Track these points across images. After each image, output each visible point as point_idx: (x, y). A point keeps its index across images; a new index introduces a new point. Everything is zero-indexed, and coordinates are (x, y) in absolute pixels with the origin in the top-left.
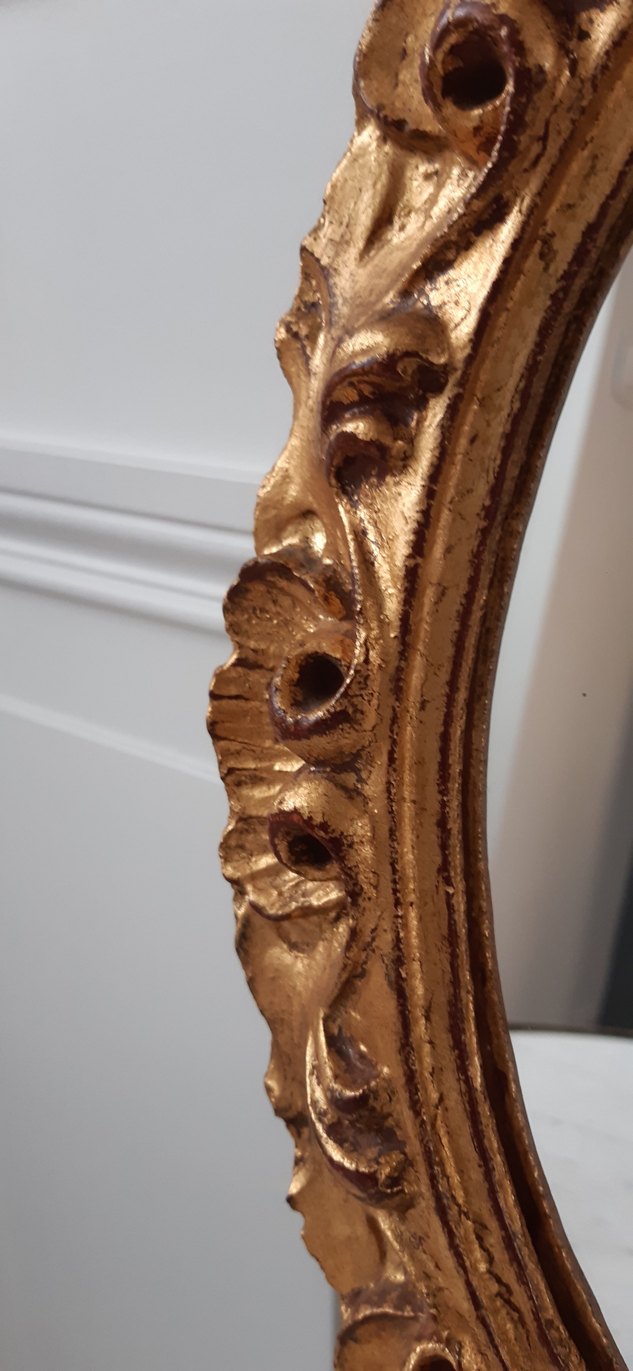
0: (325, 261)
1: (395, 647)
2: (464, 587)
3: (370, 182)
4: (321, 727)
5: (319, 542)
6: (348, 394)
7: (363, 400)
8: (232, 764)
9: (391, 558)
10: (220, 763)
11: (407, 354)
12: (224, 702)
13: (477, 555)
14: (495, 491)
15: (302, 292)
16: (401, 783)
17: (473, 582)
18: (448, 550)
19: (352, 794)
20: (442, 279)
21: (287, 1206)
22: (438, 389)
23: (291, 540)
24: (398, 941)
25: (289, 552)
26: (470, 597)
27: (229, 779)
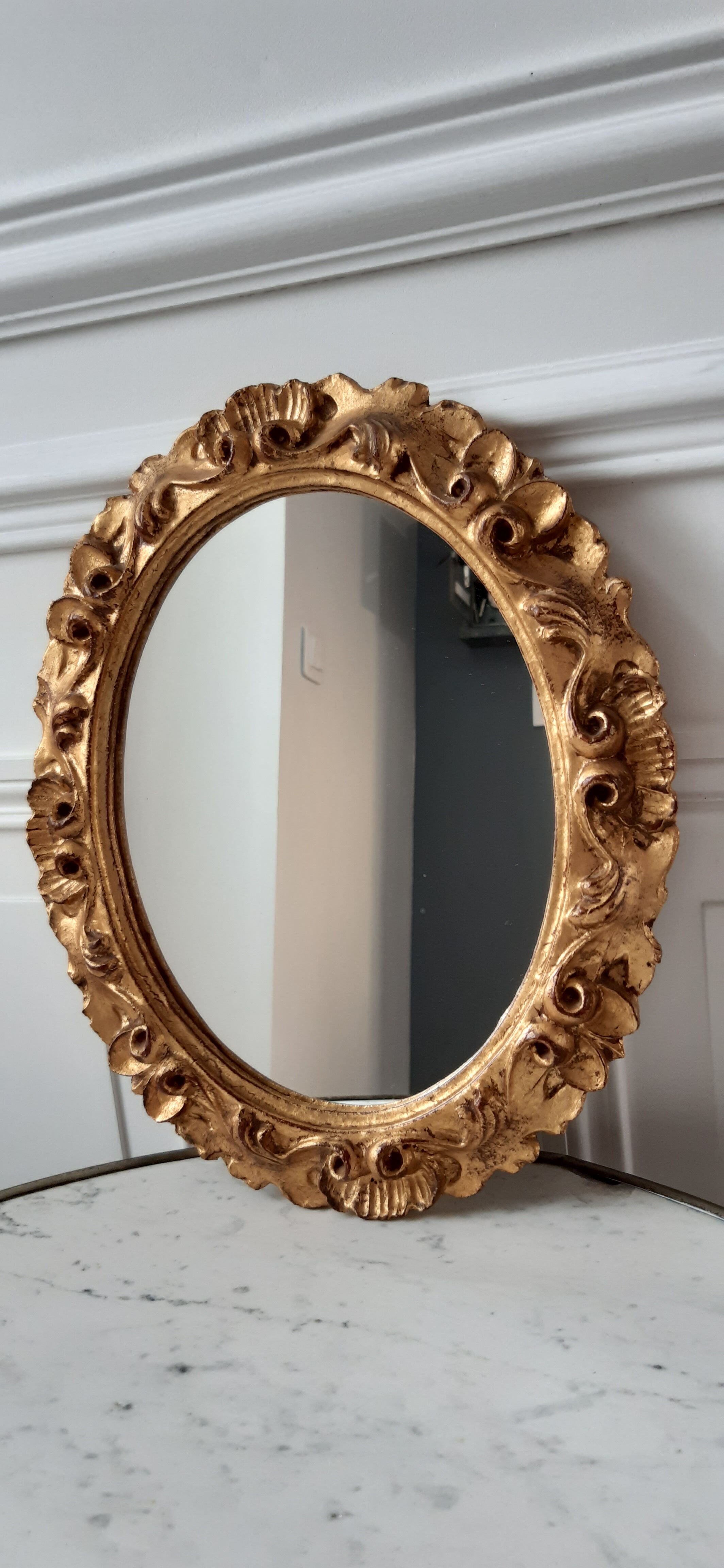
0: (46, 680)
1: (87, 794)
2: (106, 772)
3: (57, 655)
4: (67, 823)
5: (58, 769)
6: (59, 721)
7: (65, 722)
8: (38, 853)
9: (81, 768)
10: (34, 854)
11: (75, 708)
12: (32, 832)
13: (108, 762)
14: (109, 743)
15: (40, 690)
16: (96, 837)
17: (108, 770)
18: (99, 763)
19: (81, 845)
20: (83, 685)
21: (83, 1015)
22: (87, 716)
23: (48, 771)
24: (103, 889)
25: (49, 774)
26: (108, 775)
27: (38, 859)
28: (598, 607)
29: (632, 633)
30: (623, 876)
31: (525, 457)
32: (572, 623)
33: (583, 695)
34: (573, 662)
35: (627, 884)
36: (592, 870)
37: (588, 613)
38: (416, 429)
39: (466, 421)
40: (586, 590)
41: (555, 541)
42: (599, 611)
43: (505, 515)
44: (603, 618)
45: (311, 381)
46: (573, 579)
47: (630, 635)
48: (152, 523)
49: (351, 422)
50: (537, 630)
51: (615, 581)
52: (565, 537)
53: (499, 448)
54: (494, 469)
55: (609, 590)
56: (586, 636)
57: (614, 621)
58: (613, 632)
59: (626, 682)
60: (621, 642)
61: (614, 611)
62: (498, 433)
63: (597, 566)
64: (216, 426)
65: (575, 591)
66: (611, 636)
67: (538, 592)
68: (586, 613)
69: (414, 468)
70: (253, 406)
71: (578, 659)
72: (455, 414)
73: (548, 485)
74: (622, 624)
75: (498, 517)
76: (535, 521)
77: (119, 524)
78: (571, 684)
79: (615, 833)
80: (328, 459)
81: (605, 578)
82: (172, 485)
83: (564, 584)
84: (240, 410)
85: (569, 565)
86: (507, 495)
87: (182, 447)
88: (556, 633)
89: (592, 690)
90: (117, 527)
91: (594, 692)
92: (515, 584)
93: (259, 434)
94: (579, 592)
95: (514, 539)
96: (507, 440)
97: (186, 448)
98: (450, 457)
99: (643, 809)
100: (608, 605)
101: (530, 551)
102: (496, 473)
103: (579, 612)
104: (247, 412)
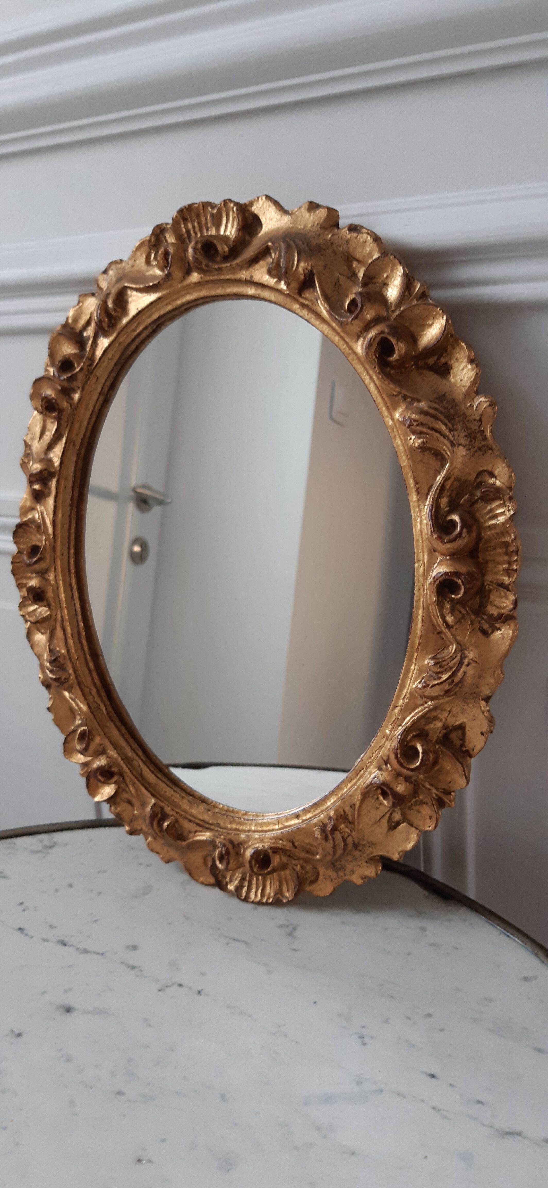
0: (30, 443)
1: (52, 540)
2: (68, 523)
3: (39, 423)
4: (36, 562)
5: (37, 516)
6: (32, 479)
7: (37, 480)
8: (19, 582)
9: (49, 519)
10: (16, 582)
11: (45, 470)
12: (16, 565)
13: (70, 516)
14: (72, 499)
15: (25, 451)
16: (59, 575)
17: (70, 522)
18: (63, 515)
19: (46, 580)
20: (53, 451)
21: (47, 711)
22: (54, 477)
23: (30, 516)
24: (62, 617)
25: (29, 520)
26: (70, 526)
27: (19, 586)
28: (466, 421)
29: (494, 447)
30: (465, 658)
31: (414, 280)
32: (438, 435)
33: (445, 498)
34: (438, 469)
35: (468, 665)
36: (439, 650)
37: (455, 427)
38: (324, 250)
39: (367, 244)
40: (456, 405)
41: (435, 358)
42: (466, 425)
43: (389, 334)
44: (469, 431)
45: (242, 201)
46: (447, 394)
47: (491, 449)
48: (106, 320)
49: (270, 240)
50: (409, 438)
51: (482, 399)
52: (444, 355)
53: (392, 271)
54: (387, 290)
55: (477, 407)
56: (450, 448)
57: (478, 435)
58: (477, 444)
59: (483, 491)
60: (483, 454)
61: (480, 426)
62: (392, 257)
63: (468, 384)
64: (165, 237)
65: (446, 405)
66: (474, 447)
67: (413, 404)
68: (453, 426)
69: (317, 285)
70: (194, 221)
71: (443, 467)
72: (358, 237)
73: (431, 307)
74: (485, 438)
75: (381, 335)
76: (419, 340)
77: (88, 317)
78: (434, 488)
79: (463, 621)
80: (248, 272)
81: (475, 395)
82: (125, 288)
83: (437, 398)
84: (184, 224)
85: (444, 381)
86: (395, 315)
87: (138, 253)
88: (423, 443)
89: (454, 495)
90: (87, 320)
91: (455, 497)
92: (394, 395)
93: (192, 247)
94: (450, 407)
95: (395, 357)
96: (399, 264)
97: (141, 255)
98: (352, 276)
99: (489, 602)
100: (475, 420)
101: (412, 366)
102: (388, 293)
103: (446, 425)
104: (190, 226)
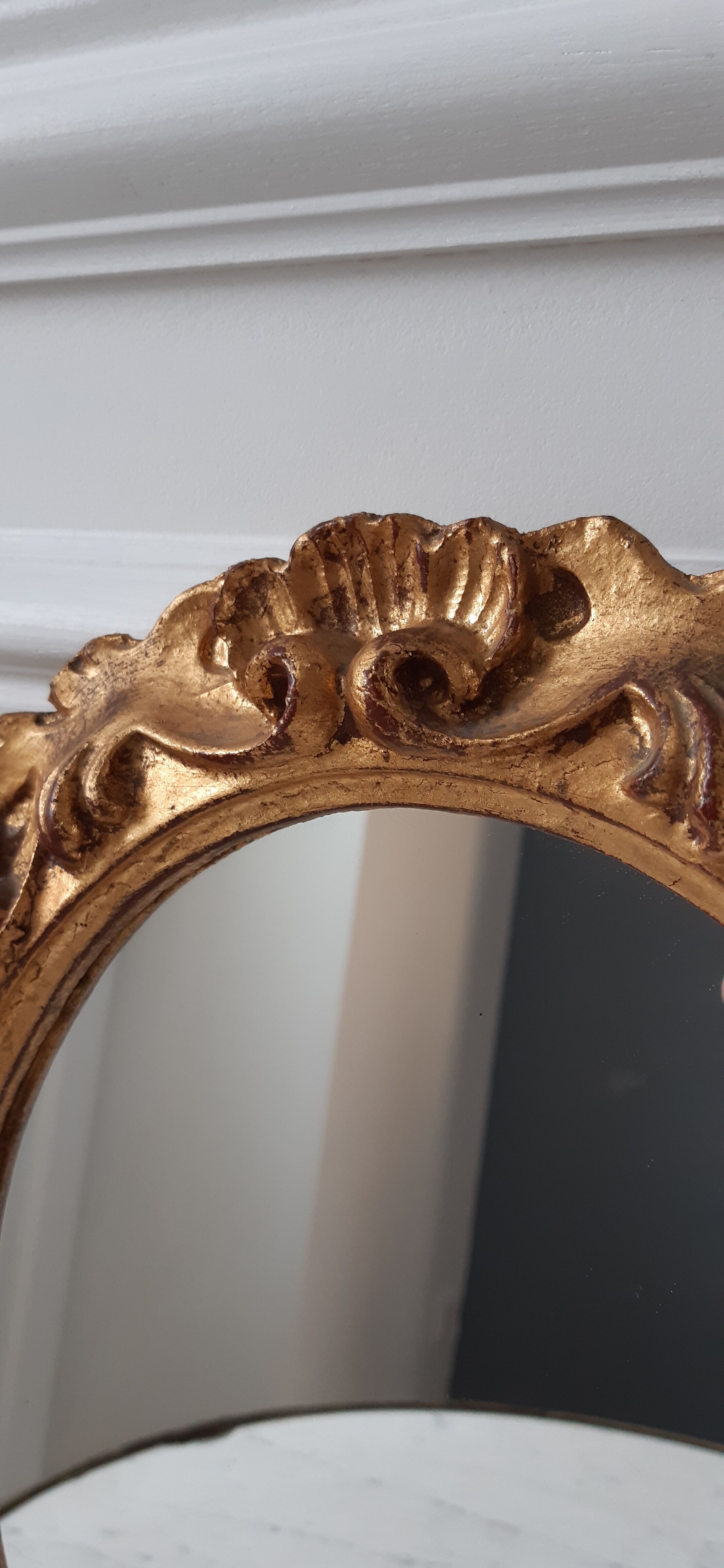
45: (524, 527)
48: (75, 830)
49: (628, 674)
64: (264, 598)
70: (361, 564)
77: (21, 780)
80: (549, 769)
82: (138, 738)
84: (326, 570)
87: (179, 628)
90: (16, 787)
93: (367, 673)
97: (187, 633)
104: (345, 576)
